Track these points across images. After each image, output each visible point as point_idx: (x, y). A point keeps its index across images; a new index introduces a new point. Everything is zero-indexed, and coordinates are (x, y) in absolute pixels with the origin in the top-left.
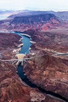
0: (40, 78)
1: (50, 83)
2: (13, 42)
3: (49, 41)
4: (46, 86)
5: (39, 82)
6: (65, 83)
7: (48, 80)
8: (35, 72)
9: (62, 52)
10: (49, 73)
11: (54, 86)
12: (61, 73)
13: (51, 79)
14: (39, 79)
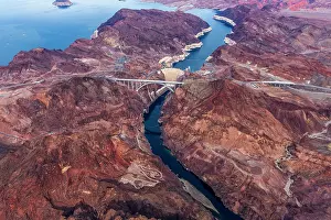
0: (185, 136)
1: (199, 153)
2: (171, 37)
3: (279, 42)
4: (188, 157)
5: (178, 144)
6: (236, 161)
7: (198, 145)
8: (176, 119)
9: (289, 79)
10: (209, 127)
11: (207, 164)
12: (240, 133)
13: (207, 145)
14: (181, 137)
